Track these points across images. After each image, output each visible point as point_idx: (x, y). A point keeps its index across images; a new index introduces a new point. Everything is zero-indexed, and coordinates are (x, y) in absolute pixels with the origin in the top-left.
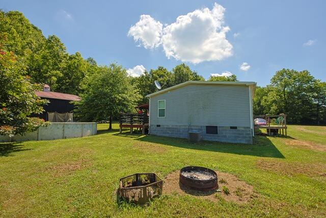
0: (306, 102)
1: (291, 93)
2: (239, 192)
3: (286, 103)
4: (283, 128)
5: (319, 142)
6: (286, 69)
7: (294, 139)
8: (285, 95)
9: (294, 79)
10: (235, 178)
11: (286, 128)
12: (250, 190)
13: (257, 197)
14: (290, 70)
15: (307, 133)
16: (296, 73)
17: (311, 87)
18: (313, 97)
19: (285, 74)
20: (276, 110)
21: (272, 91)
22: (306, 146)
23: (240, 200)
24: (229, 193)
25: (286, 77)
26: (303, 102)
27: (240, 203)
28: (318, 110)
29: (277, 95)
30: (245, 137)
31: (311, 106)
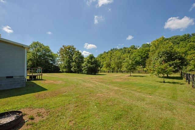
0: (47, 62)
1: (40, 56)
2: (39, 115)
3: (37, 61)
4: (39, 75)
5: (56, 80)
6: (39, 42)
7: (45, 80)
8: (37, 56)
9: (43, 49)
10: (29, 109)
11: (42, 75)
12: (43, 110)
13: (49, 111)
14: (41, 43)
15: (49, 77)
16: (44, 46)
17: (50, 55)
18: (50, 59)
19: (38, 44)
20: (31, 65)
21: (29, 53)
22: (53, 83)
23: (43, 117)
24: (34, 118)
25: (38, 46)
26: (46, 61)
27: (44, 118)
28: (52, 66)
29: (32, 56)
30: (20, 83)
31: (49, 64)
